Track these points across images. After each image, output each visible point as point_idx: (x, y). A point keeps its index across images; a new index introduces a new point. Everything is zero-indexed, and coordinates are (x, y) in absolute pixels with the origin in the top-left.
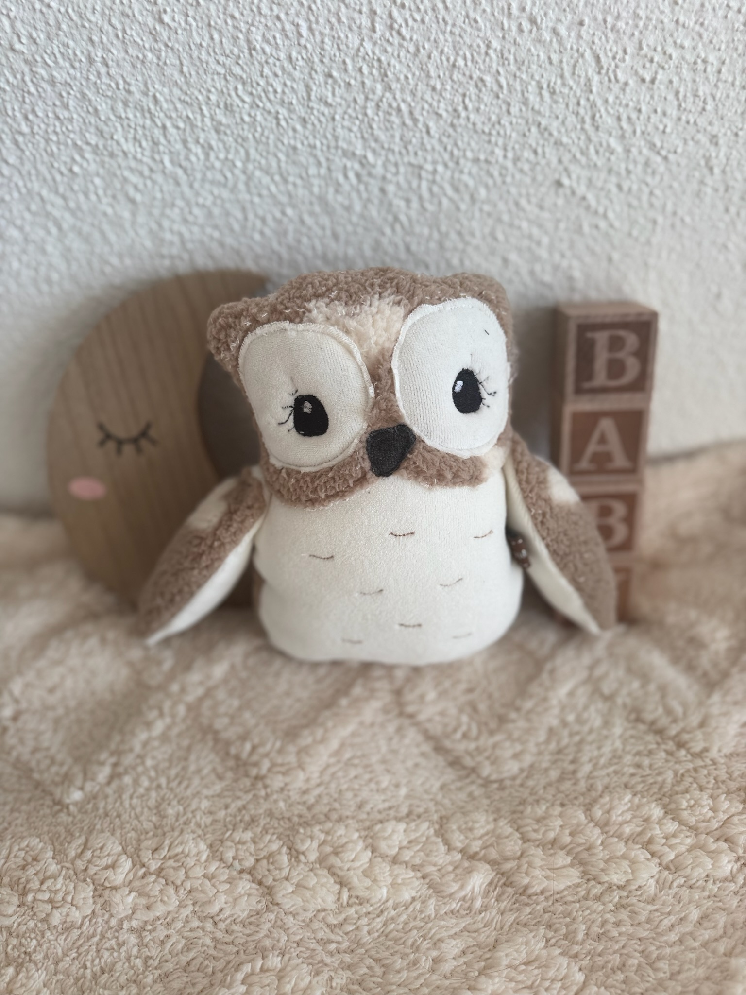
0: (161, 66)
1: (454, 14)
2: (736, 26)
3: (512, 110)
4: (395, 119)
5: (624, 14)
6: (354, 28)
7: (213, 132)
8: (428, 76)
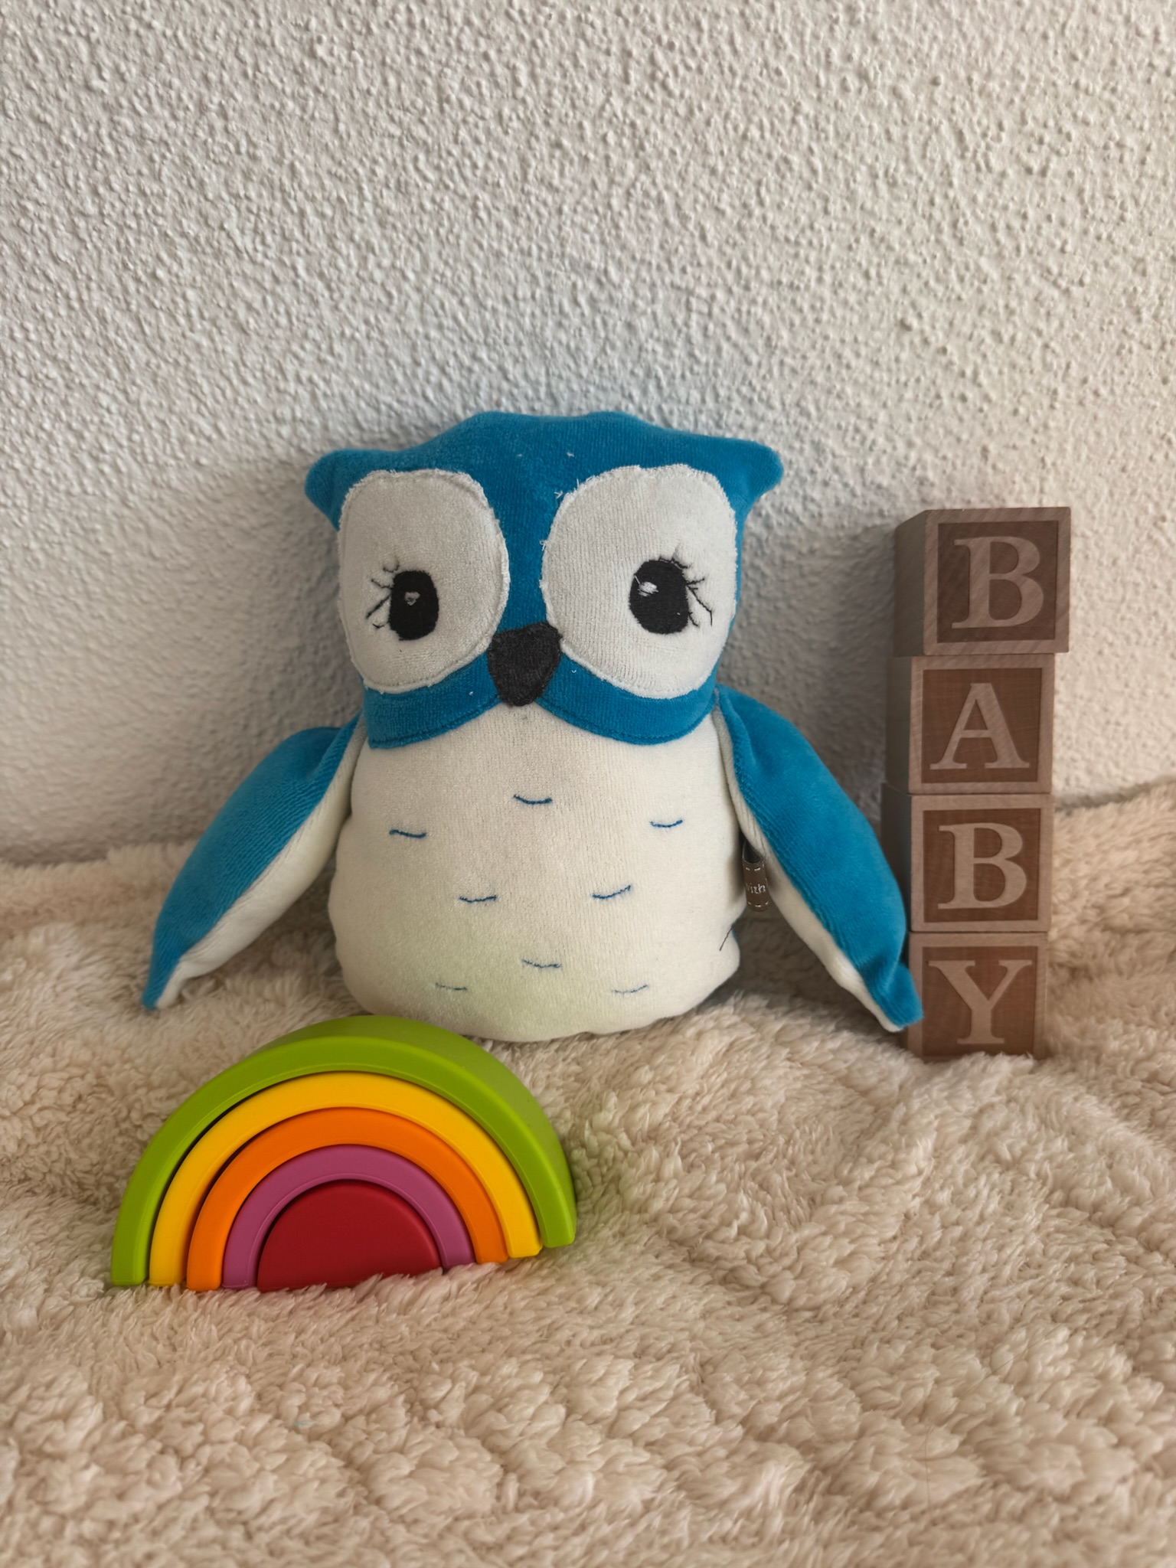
0: (306, 122)
1: (747, 61)
2: (1165, 94)
3: (831, 208)
4: (652, 214)
5: (998, 71)
6: (599, 77)
7: (375, 225)
8: (706, 152)
